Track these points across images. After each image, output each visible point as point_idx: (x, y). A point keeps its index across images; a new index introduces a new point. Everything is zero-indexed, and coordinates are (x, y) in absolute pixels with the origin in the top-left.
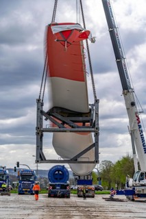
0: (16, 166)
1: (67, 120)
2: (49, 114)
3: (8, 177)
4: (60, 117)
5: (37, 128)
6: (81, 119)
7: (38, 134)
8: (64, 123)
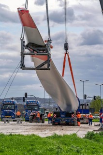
0: (24, 96)
1: (35, 49)
2: (27, 46)
3: (16, 107)
4: (32, 48)
5: (21, 53)
6: (41, 48)
7: (21, 55)
8: (34, 50)
